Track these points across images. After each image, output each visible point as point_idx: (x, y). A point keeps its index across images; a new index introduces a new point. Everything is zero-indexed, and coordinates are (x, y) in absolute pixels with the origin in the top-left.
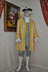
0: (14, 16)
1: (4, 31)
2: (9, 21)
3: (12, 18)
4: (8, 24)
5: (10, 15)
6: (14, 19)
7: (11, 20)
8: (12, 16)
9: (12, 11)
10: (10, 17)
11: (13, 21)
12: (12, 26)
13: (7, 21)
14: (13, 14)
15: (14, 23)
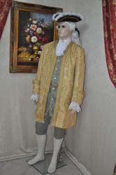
0: (40, 34)
1: (10, 72)
2: (25, 49)
3: (34, 39)
4: (22, 55)
5: (29, 33)
6: (39, 41)
7: (30, 46)
8: (34, 35)
9: (34, 22)
10: (28, 38)
11: (35, 48)
12: (32, 59)
13: (20, 49)
14: (39, 30)
15: (40, 52)
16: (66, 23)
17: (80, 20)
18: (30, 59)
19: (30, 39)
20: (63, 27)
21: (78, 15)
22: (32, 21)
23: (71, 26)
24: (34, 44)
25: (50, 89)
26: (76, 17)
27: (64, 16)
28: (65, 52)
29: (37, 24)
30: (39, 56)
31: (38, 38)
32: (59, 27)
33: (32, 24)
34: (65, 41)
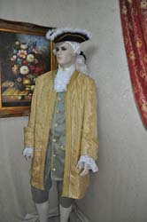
0: (32, 63)
2: (11, 84)
3: (24, 70)
4: (7, 93)
5: (16, 62)
6: (31, 72)
7: (19, 79)
8: (23, 64)
9: (23, 47)
10: (15, 69)
11: (27, 82)
12: (23, 97)
13: (4, 84)
14: (30, 58)
15: (33, 87)
16: (67, 44)
17: (87, 39)
18: (20, 98)
19: (19, 70)
20: (64, 49)
21: (84, 31)
22: (19, 45)
23: (75, 47)
24: (24, 76)
25: (50, 141)
26: (81, 34)
27: (64, 34)
28: (68, 86)
29: (27, 49)
30: (32, 92)
31: (29, 68)
32: (58, 50)
33: (20, 49)
34: (67, 69)
